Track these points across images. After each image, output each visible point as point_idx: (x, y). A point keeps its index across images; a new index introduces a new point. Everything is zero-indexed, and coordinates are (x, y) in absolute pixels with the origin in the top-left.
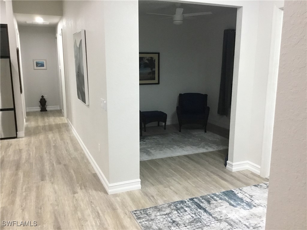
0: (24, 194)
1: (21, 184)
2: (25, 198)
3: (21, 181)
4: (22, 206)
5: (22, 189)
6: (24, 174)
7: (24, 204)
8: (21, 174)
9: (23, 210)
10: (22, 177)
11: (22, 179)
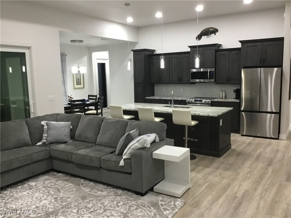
0: (267, 186)
1: (267, 178)
2: (266, 190)
3: (268, 175)
4: (261, 195)
5: (266, 182)
6: (273, 171)
7: (264, 194)
8: (270, 170)
9: (261, 198)
10: (270, 173)
11: (269, 174)
